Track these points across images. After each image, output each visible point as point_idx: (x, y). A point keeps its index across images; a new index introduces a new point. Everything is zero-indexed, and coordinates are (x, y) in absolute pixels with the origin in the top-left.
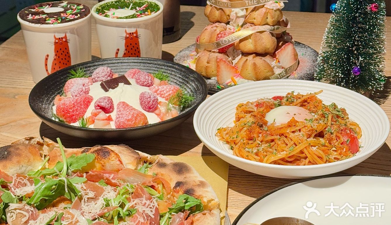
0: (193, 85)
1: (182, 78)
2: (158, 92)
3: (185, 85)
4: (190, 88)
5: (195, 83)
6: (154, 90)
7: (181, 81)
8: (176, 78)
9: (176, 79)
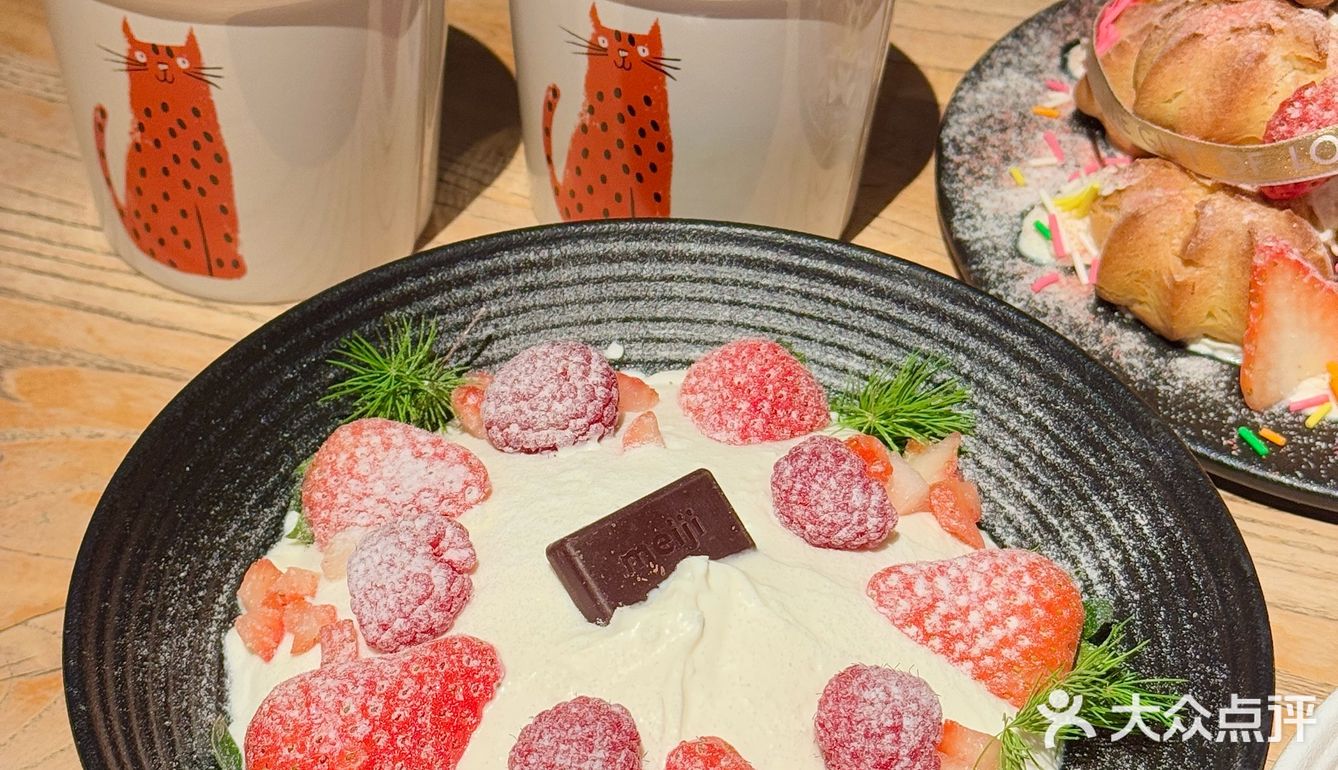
0: (1141, 520)
1: (1054, 437)
2: (933, 621)
3: (1084, 498)
4: (1116, 544)
5: (1153, 514)
6: (904, 605)
7: (1052, 457)
8: (1013, 424)
9: (1014, 433)
